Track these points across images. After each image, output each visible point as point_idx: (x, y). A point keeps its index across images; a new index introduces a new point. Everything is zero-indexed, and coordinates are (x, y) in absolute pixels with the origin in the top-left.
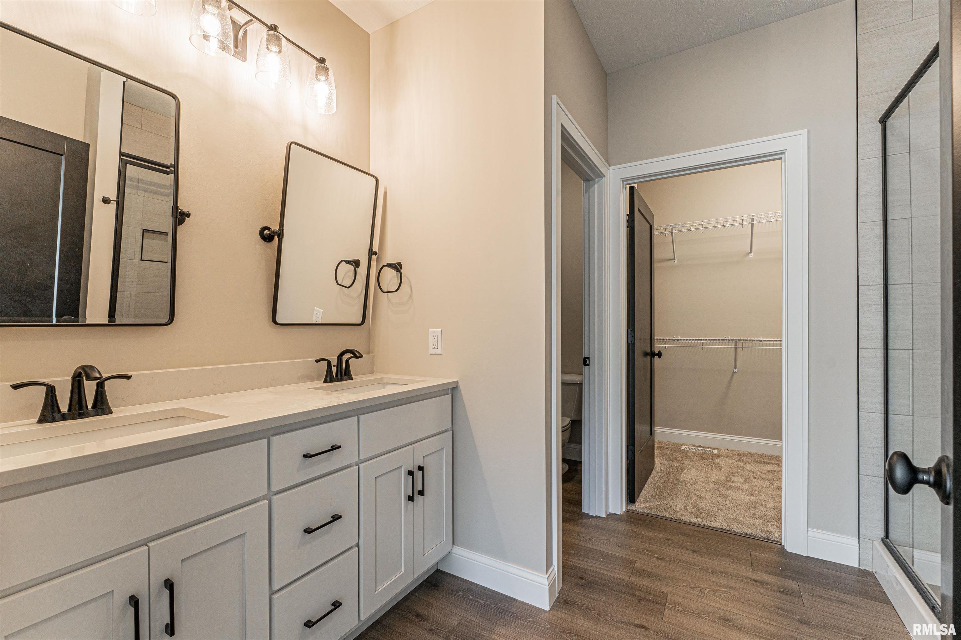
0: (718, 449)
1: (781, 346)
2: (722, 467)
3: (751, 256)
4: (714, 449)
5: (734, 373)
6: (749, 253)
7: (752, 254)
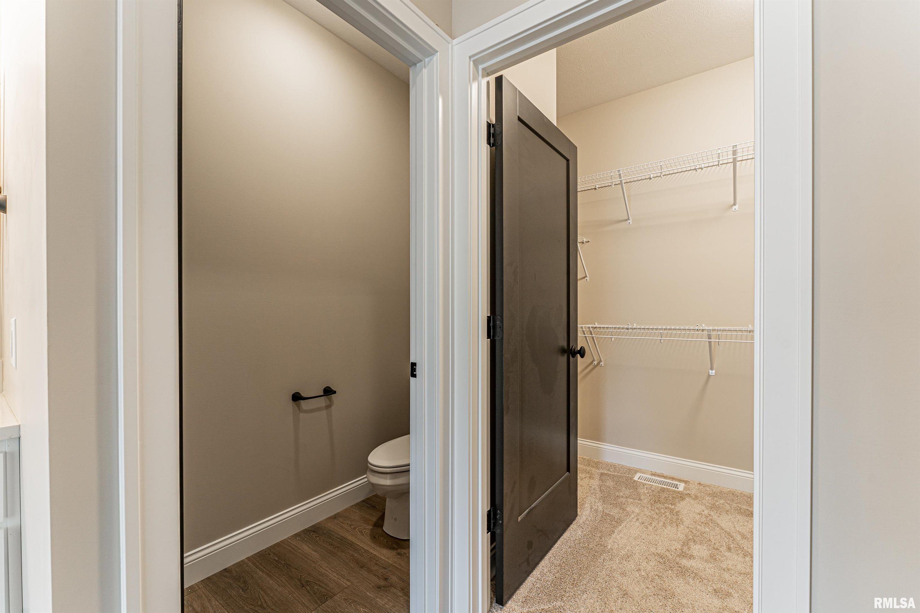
0: (686, 482)
1: (752, 338)
2: (681, 520)
3: (735, 209)
4: (680, 481)
5: (709, 376)
6: (732, 206)
7: (736, 207)
